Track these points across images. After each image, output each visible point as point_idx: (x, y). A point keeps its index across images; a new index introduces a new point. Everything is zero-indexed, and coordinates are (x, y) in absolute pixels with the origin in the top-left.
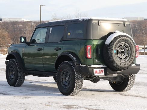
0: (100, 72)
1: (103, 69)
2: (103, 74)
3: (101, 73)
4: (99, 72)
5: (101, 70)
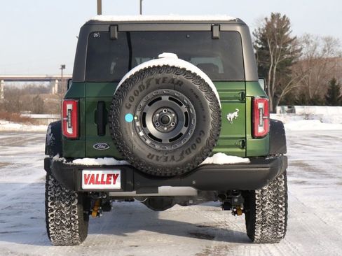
0: (105, 180)
1: (117, 172)
2: (118, 185)
3: (110, 183)
4: (100, 180)
5: (109, 175)
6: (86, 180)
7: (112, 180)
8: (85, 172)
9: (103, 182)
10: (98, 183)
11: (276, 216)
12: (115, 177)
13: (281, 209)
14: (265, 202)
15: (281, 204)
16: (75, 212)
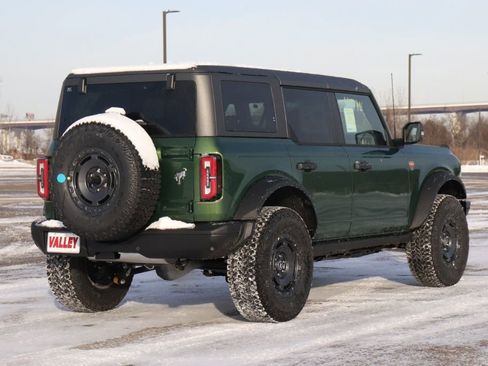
0: (67, 243)
2: (77, 249)
3: (70, 247)
4: (62, 243)
5: (70, 239)
6: (51, 243)
7: (73, 244)
8: (51, 235)
9: (65, 246)
10: (61, 246)
11: (248, 290)
12: (75, 241)
13: (252, 283)
14: (235, 274)
15: (251, 277)
16: (67, 277)
